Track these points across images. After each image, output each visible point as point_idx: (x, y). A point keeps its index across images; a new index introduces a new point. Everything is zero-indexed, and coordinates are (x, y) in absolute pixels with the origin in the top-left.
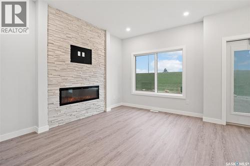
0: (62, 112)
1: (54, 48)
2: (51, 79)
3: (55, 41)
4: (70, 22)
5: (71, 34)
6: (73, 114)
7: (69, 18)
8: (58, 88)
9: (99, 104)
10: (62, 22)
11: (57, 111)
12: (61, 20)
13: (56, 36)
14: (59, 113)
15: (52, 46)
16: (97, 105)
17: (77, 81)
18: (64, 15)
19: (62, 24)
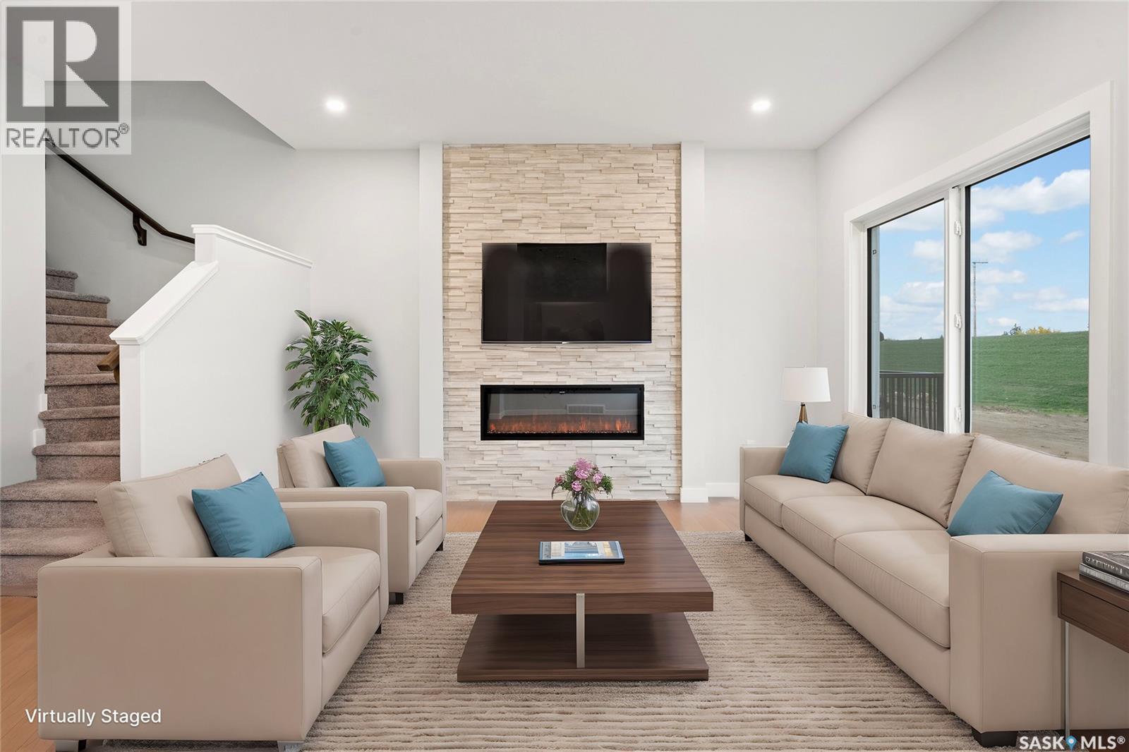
0: (489, 460)
1: (465, 266)
2: (458, 357)
3: (469, 243)
4: (514, 169)
5: (520, 206)
6: (527, 474)
7: (512, 156)
8: (477, 384)
9: (642, 460)
10: (490, 179)
11: (474, 453)
12: (487, 174)
13: (471, 226)
14: (479, 462)
15: (459, 261)
16: (631, 462)
17: (539, 363)
18: (496, 156)
19: (487, 186)
